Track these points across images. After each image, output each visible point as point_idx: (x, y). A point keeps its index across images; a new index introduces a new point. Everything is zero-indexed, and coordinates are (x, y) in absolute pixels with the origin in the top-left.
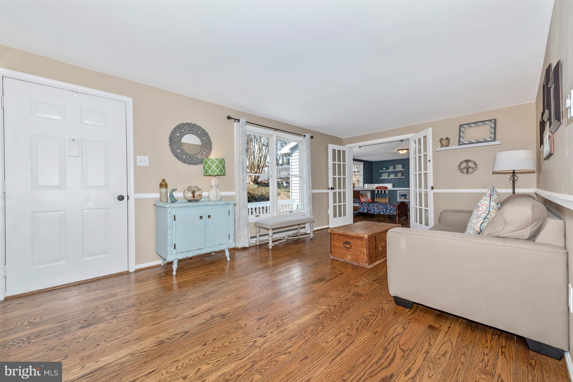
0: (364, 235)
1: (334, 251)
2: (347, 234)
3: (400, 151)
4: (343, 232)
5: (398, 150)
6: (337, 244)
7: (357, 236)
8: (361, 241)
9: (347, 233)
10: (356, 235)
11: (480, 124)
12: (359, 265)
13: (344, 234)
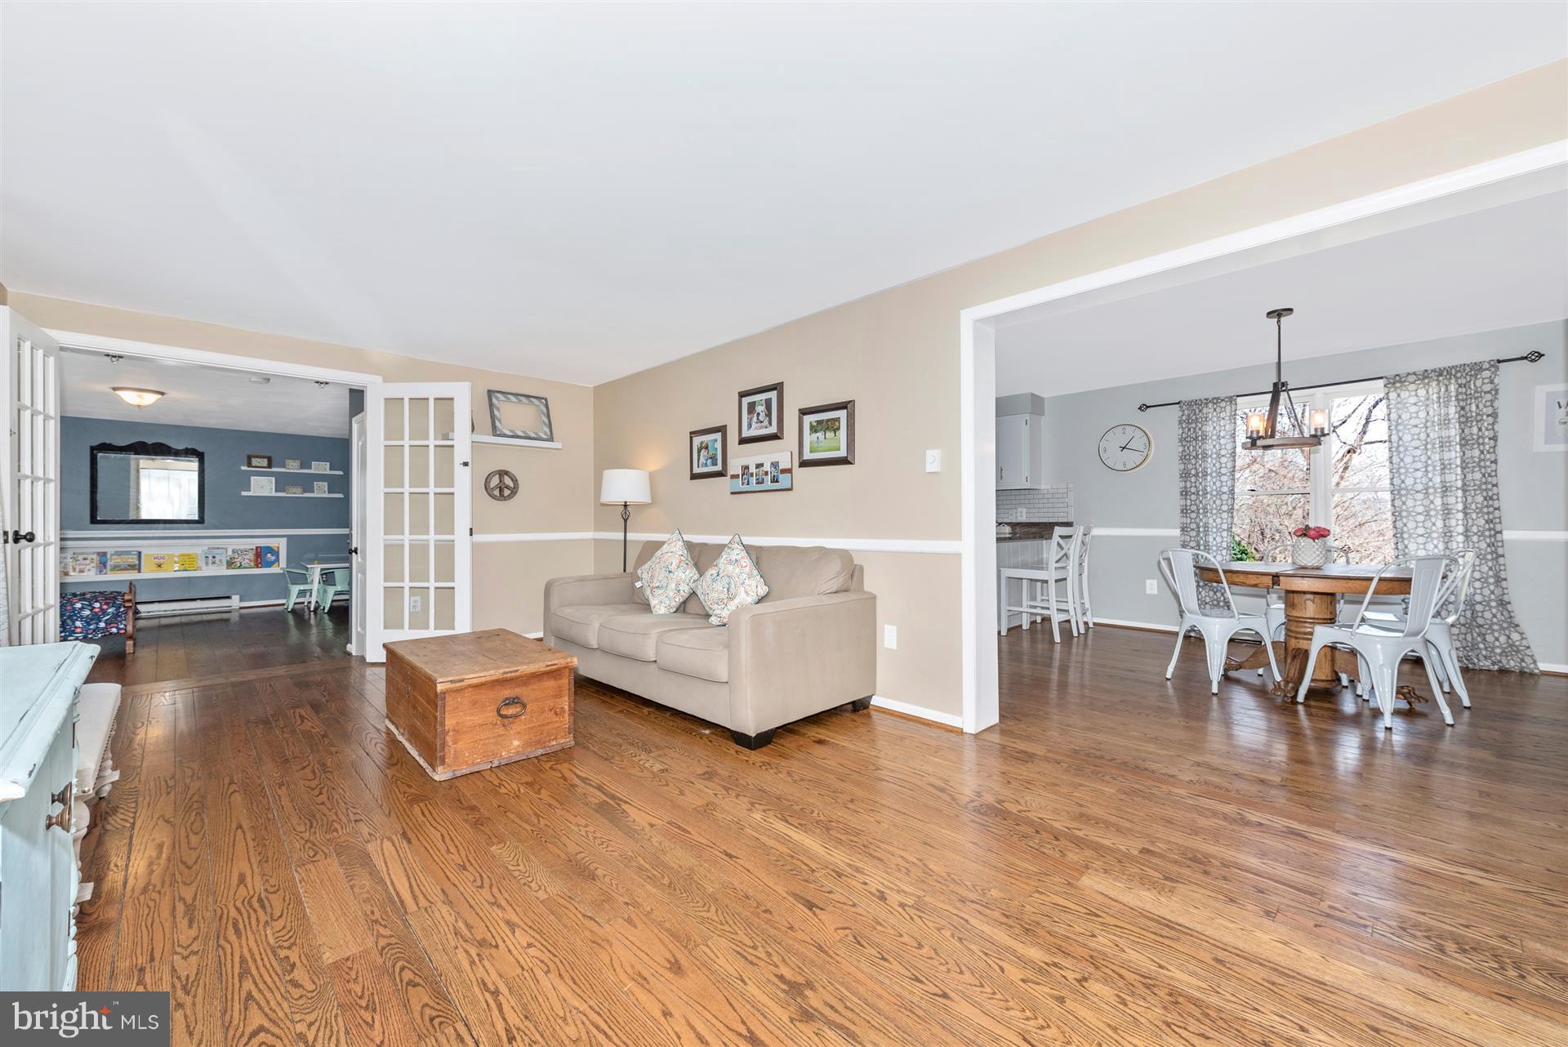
0: (569, 660)
1: (455, 751)
2: (518, 674)
3: (120, 393)
4: (502, 671)
5: (115, 389)
6: (470, 720)
7: (549, 668)
8: (555, 679)
9: (517, 671)
10: (548, 666)
11: (524, 400)
12: (548, 750)
13: (505, 676)
